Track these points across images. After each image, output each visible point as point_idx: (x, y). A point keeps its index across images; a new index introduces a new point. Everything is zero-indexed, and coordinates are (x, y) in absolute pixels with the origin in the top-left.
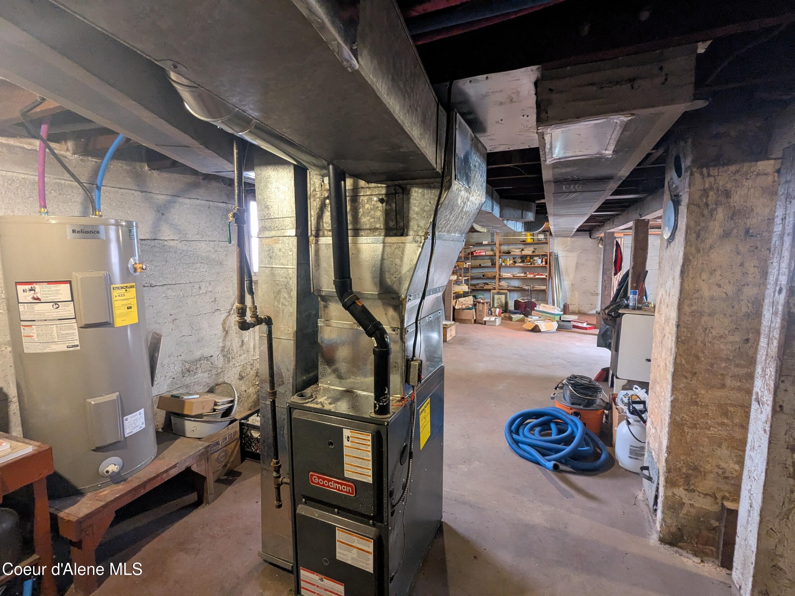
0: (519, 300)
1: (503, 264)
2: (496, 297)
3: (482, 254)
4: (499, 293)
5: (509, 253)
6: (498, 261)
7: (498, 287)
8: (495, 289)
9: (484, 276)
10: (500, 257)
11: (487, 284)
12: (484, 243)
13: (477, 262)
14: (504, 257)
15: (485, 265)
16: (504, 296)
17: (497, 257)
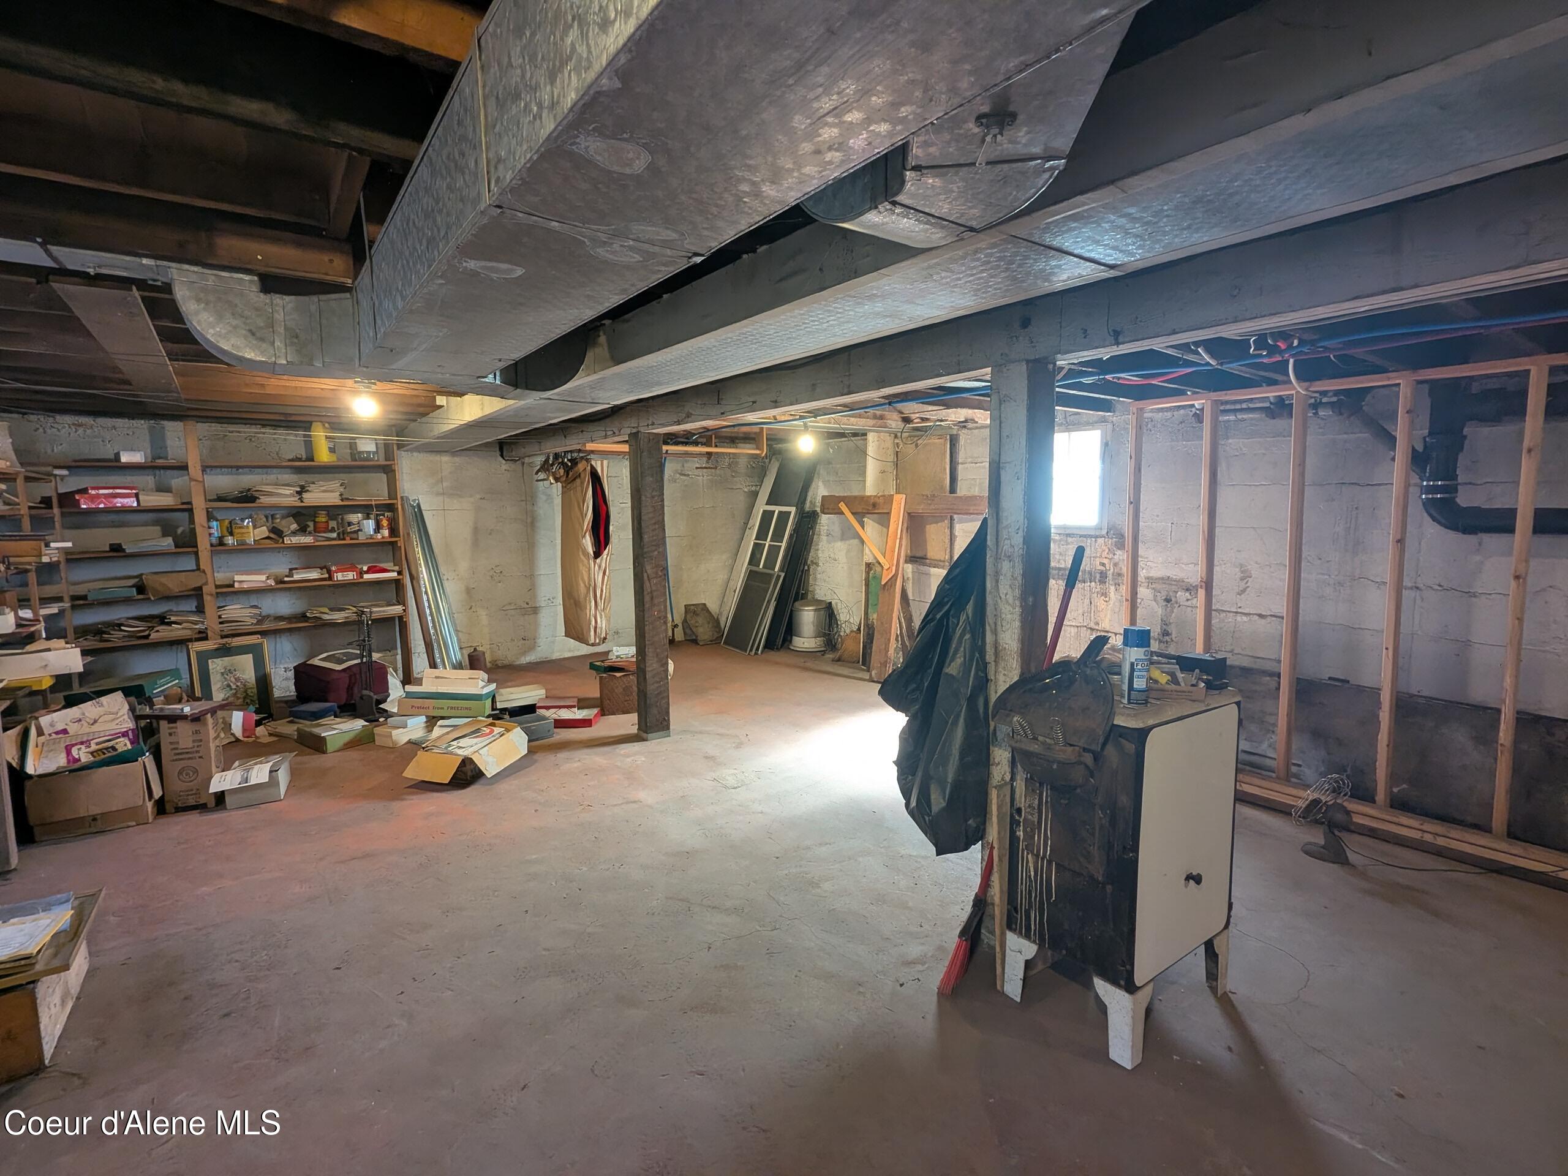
0: (316, 661)
1: (230, 540)
2: (216, 665)
3: (119, 502)
4: (225, 651)
5: (247, 498)
6: (207, 533)
7: (218, 627)
8: (203, 636)
9: (141, 589)
10: (210, 517)
11: (162, 620)
12: (125, 458)
13: (100, 538)
14: (228, 516)
15: (145, 546)
16: (247, 660)
17: (200, 517)
